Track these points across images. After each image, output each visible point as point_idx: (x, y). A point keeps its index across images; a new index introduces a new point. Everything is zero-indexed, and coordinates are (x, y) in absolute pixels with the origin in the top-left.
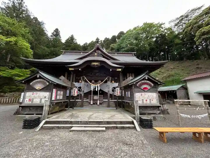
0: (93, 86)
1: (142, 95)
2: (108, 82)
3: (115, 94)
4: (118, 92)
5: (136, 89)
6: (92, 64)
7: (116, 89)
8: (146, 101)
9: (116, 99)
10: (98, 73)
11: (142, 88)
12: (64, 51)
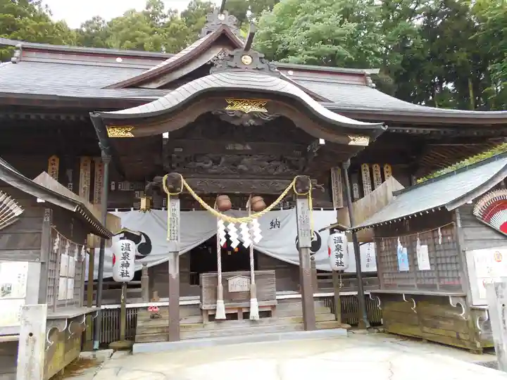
0: (226, 224)
2: (299, 203)
6: (228, 108)
7: (333, 237)
10: (249, 154)
11: (498, 227)
12: (19, 44)
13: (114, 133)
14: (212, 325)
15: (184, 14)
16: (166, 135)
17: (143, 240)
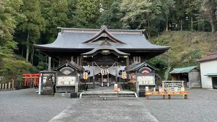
0: (102, 71)
1: (142, 78)
2: (116, 67)
3: (122, 77)
4: (124, 76)
5: (138, 74)
7: (123, 73)
8: (146, 82)
9: (123, 81)
10: (107, 58)
11: (143, 73)
12: (62, 28)
13: (84, 57)
14: (100, 87)
16: (92, 57)
17: (89, 72)
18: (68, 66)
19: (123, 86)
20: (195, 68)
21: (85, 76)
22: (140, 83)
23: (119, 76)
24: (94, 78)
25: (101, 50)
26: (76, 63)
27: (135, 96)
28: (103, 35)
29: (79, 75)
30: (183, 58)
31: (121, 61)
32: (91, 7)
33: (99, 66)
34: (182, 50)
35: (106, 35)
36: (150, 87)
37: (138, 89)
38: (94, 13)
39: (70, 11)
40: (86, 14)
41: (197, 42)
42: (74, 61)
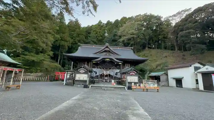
0: (105, 72)
1: (130, 77)
2: (114, 69)
3: (117, 76)
4: (119, 76)
5: (128, 75)
8: (132, 80)
9: (118, 79)
10: (108, 64)
11: (131, 74)
12: (81, 44)
13: (94, 62)
14: (103, 83)
15: (106, 24)
16: (99, 62)
17: (96, 72)
18: (83, 67)
19: (118, 82)
20: (165, 73)
21: (94, 75)
22: (129, 81)
23: (115, 76)
24: (99, 76)
25: (105, 58)
26: (89, 66)
27: (125, 89)
28: (106, 49)
29: (90, 74)
30: (157, 67)
31: (117, 66)
32: (100, 32)
33: (103, 69)
34: (156, 62)
35: (108, 49)
36: (135, 83)
37: (127, 85)
38: (101, 36)
39: (87, 34)
40: (97, 36)
41: (166, 57)
42: (87, 65)
